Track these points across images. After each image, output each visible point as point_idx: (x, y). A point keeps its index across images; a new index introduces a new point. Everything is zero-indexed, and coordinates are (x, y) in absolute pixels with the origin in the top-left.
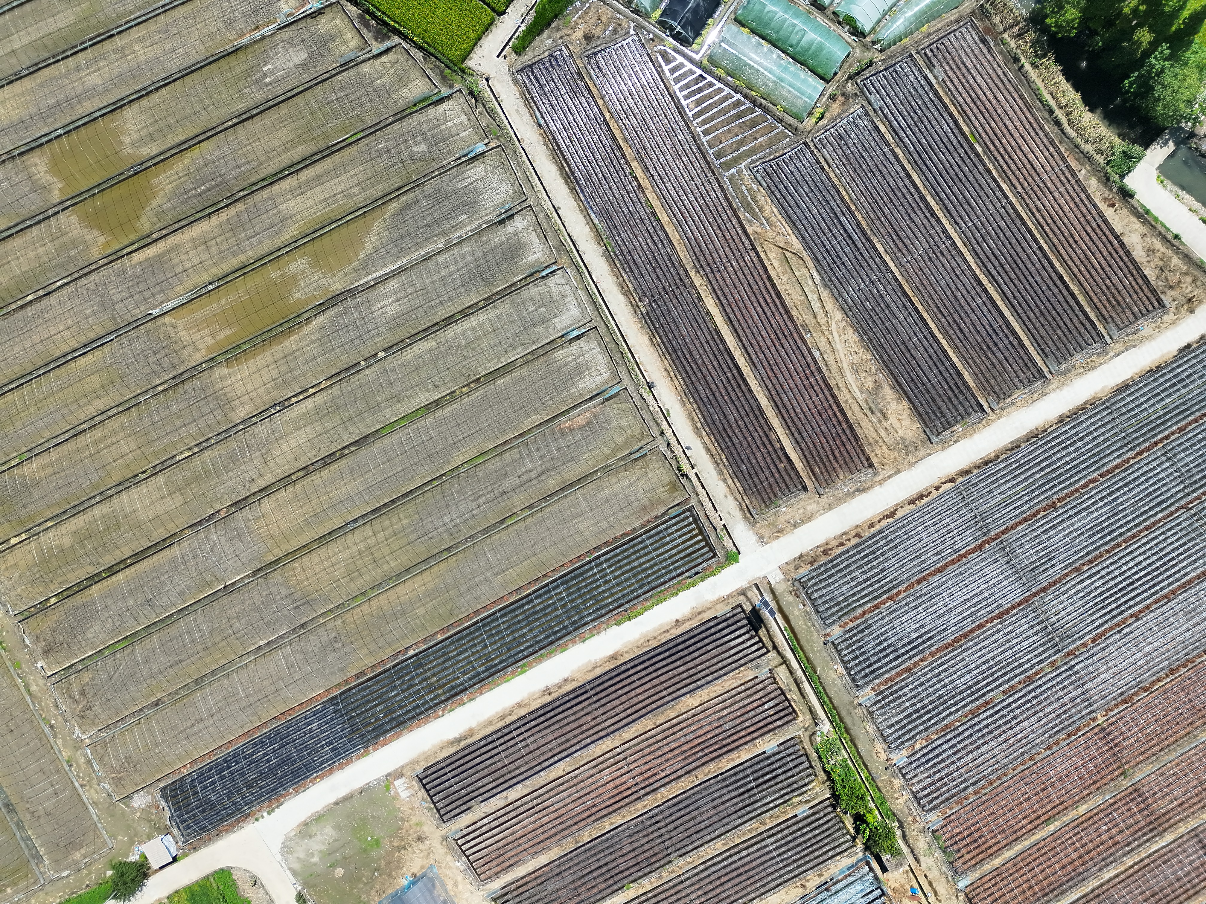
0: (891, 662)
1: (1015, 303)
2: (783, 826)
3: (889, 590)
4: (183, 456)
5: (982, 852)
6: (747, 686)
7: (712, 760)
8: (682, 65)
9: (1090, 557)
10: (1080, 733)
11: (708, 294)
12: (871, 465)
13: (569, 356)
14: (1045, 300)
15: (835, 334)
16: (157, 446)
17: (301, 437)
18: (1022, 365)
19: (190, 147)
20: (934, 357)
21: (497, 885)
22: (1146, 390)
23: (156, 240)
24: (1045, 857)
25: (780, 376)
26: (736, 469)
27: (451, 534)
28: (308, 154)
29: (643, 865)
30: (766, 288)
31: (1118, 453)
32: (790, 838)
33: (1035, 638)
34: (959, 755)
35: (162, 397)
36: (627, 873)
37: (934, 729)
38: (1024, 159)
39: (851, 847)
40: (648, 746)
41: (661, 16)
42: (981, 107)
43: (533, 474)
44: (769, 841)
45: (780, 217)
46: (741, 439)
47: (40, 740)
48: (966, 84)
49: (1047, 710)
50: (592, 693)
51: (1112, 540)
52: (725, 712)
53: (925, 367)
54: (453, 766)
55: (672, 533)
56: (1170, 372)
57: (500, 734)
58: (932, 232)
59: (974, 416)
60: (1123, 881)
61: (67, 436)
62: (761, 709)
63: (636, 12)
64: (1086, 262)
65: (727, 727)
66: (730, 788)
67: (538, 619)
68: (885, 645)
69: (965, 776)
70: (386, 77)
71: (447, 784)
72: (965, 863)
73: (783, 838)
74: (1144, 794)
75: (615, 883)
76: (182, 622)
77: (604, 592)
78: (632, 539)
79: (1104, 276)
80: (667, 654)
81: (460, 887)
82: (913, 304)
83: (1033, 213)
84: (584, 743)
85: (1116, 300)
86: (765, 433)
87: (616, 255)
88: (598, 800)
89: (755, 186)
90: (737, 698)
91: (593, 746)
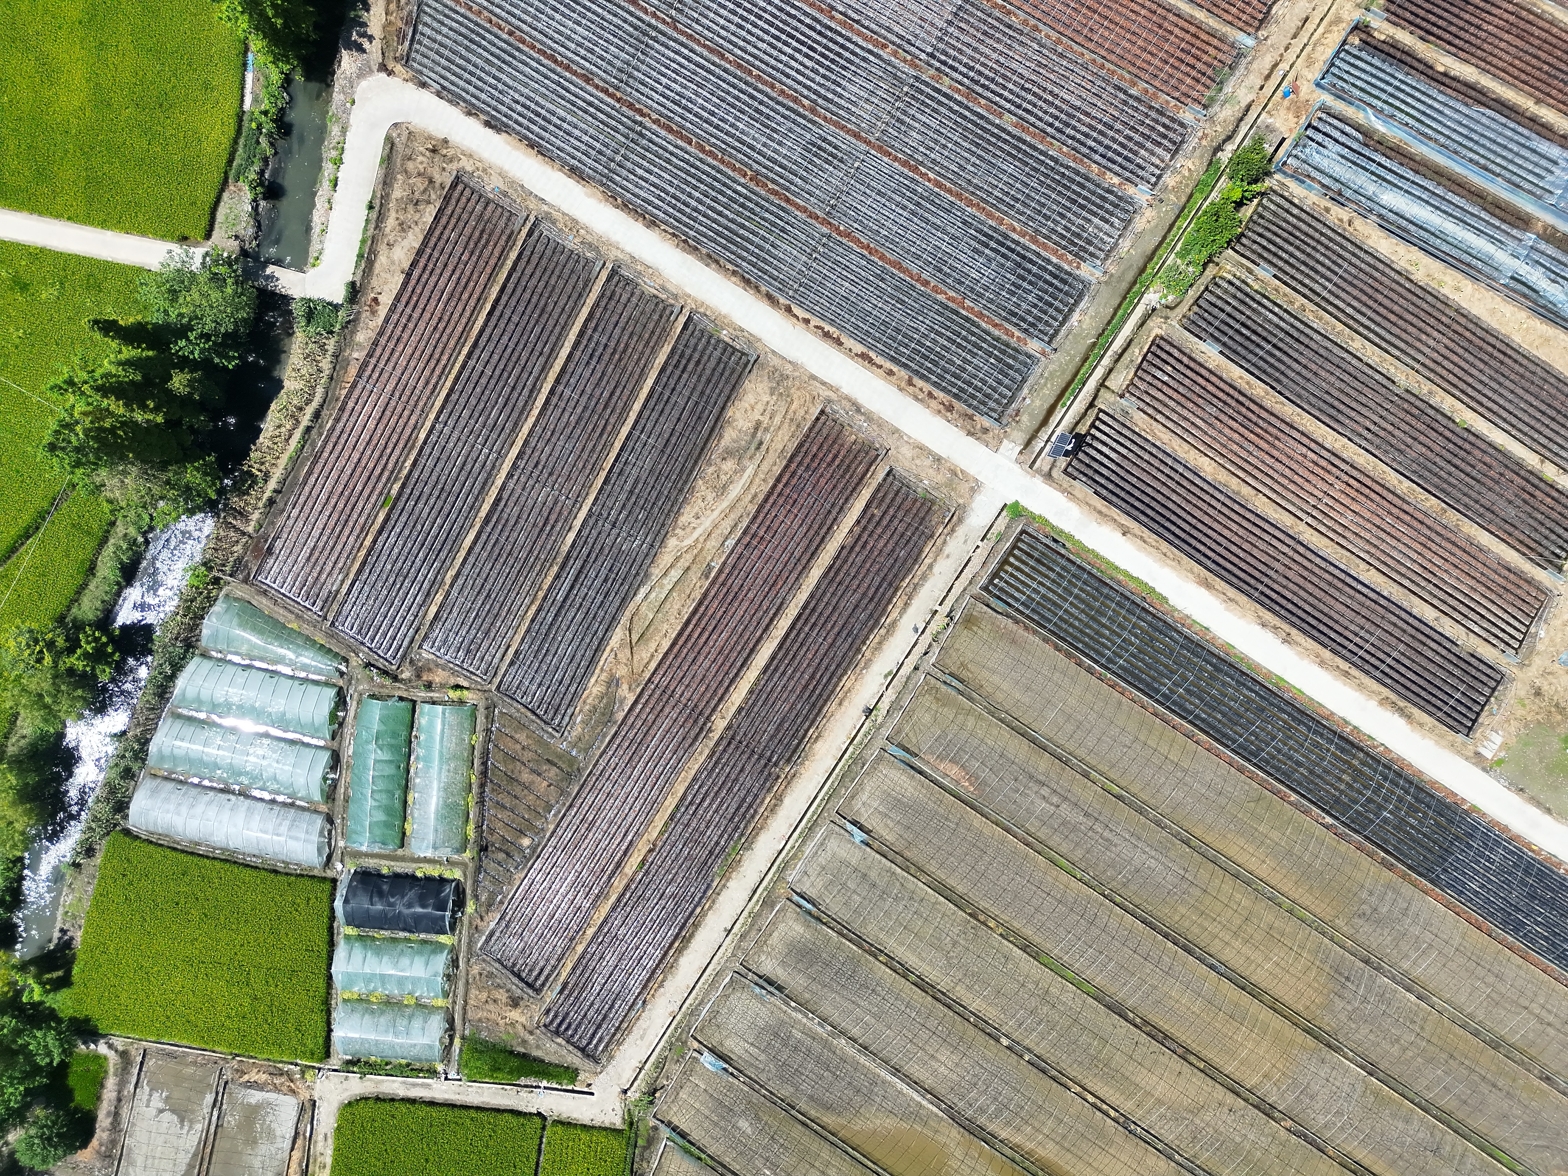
0: (1036, 264)
1: (547, 350)
2: (1294, 283)
3: (955, 313)
5: (1197, 37)
6: (1154, 413)
7: (1261, 407)
9: (791, 104)
11: (729, 704)
12: (822, 412)
13: (887, 825)
14: (525, 317)
15: (695, 535)
17: (1150, 1081)
18: (613, 303)
20: (659, 408)
21: (1543, 576)
25: (777, 571)
26: (910, 561)
27: (1168, 849)
29: (1428, 420)
30: (685, 643)
31: (654, 137)
32: (1303, 268)
33: (918, 115)
36: (1447, 433)
37: (1084, 171)
38: (379, 431)
39: (1275, 192)
40: (1283, 486)
41: (445, 933)
43: (1045, 791)
44: (1320, 290)
45: (597, 671)
46: (872, 575)
48: (331, 543)
49: (992, 54)
50: (1261, 587)
51: (756, 89)
52: (1198, 421)
53: (676, 413)
55: (1024, 594)
56: (529, 130)
57: (1369, 668)
58: (519, 491)
59: (702, 326)
62: (1172, 383)
63: (455, 963)
64: (456, 295)
66: (1283, 368)
67: (1209, 695)
68: (1019, 282)
69: (1121, 106)
71: (1459, 696)
72: (1223, 51)
73: (1309, 276)
75: (1465, 440)
77: (1136, 637)
78: (1057, 636)
79: (461, 266)
80: (1167, 524)
82: (613, 465)
83: (435, 387)
84: (1323, 564)
85: (481, 237)
86: (850, 553)
87: (742, 835)
88: (1380, 512)
89: (579, 719)
90: (1175, 417)
91: (1319, 551)
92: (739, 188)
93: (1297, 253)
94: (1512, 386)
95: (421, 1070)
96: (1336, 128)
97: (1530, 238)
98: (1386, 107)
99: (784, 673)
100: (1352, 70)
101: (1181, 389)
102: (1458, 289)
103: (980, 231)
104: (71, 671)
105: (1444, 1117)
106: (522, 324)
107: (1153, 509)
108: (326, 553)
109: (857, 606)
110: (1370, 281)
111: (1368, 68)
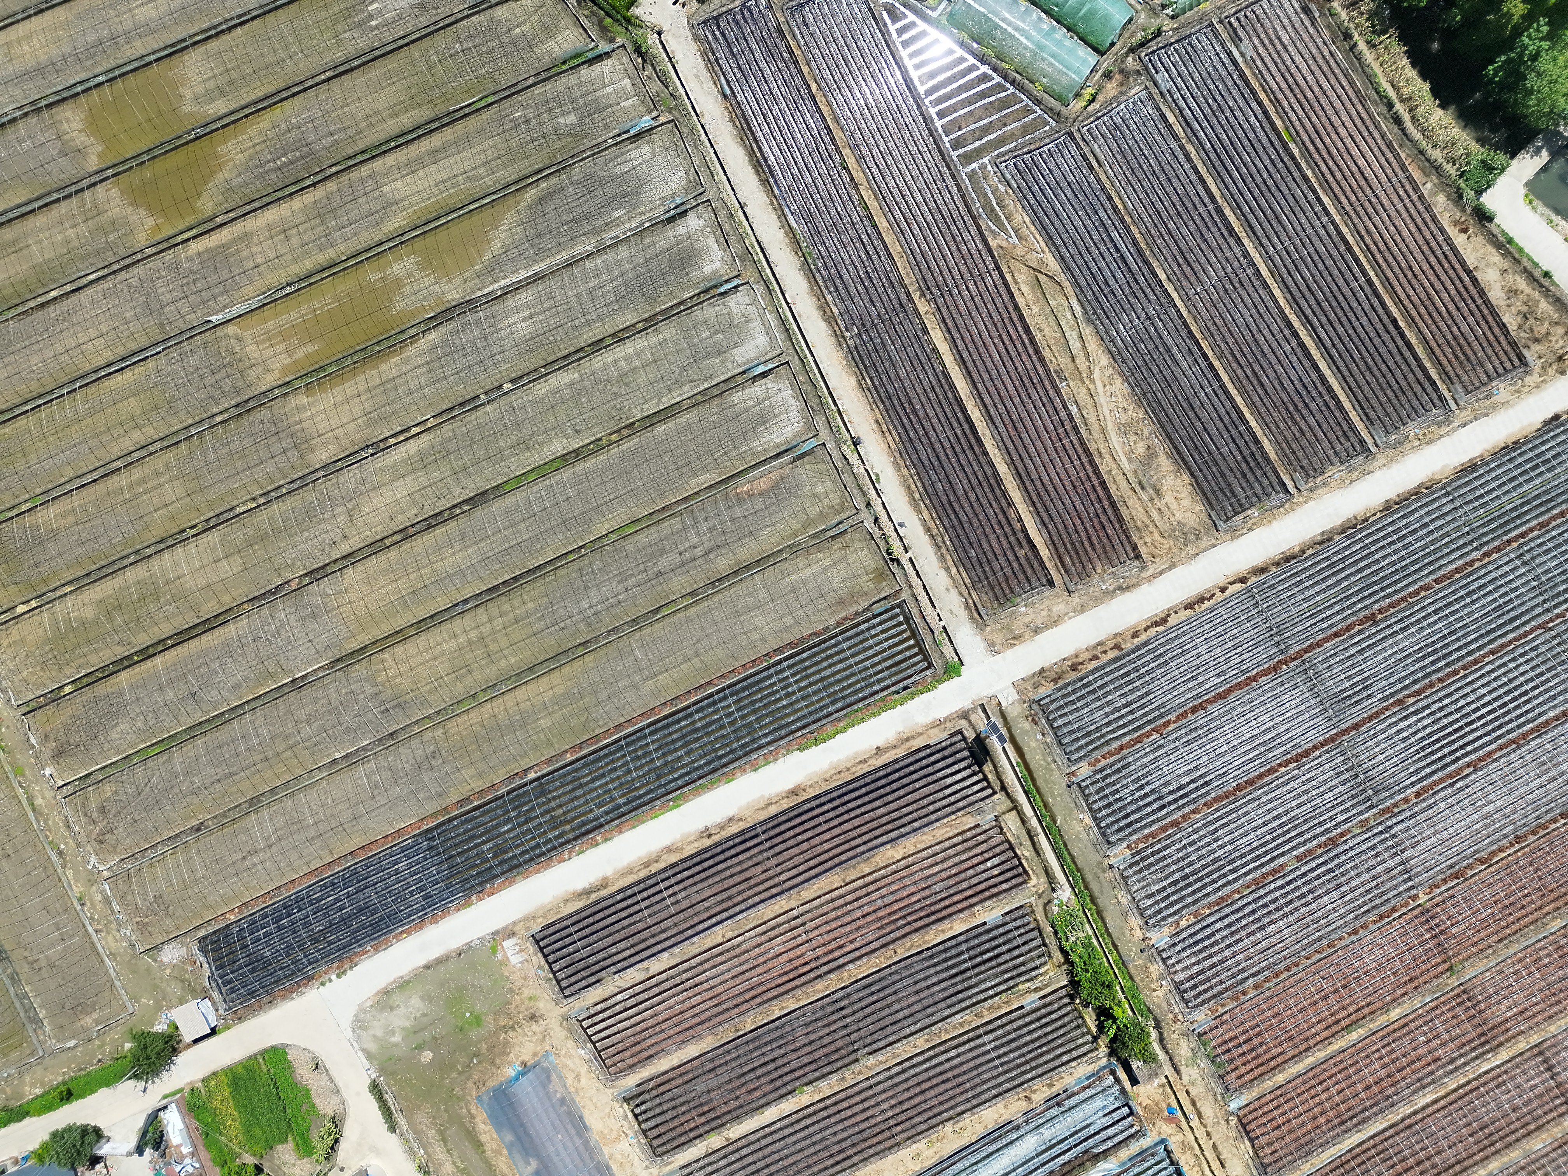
0: (1153, 812)
1: (1334, 352)
2: (1004, 1020)
3: (1155, 719)
4: (245, 508)
5: (1262, 1064)
6: (965, 836)
7: (916, 930)
8: (913, 25)
9: (1417, 687)
10: (1396, 915)
11: (935, 325)
12: (1138, 557)
13: (751, 398)
14: (1372, 350)
15: (1099, 384)
16: (211, 495)
17: (401, 490)
18: (1339, 433)
19: (270, 106)
20: (1226, 419)
21: (631, 1081)
22: (1500, 471)
23: (221, 225)
24: (1343, 1074)
25: (1024, 435)
26: (963, 555)
27: (589, 625)
28: (422, 121)
29: (820, 1063)
31: (1459, 553)
32: (1013, 1036)
33: (1341, 788)
34: (1238, 937)
35: (220, 430)
36: (801, 1072)
37: (1206, 901)
38: (1352, 165)
39: (1092, 1051)
40: (834, 909)
42: (1299, 96)
43: (699, 551)
44: (986, 1038)
45: (1033, 228)
46: (971, 516)
47: (45, 869)
48: (1281, 66)
49: (1354, 883)
51: (1446, 665)
52: (936, 869)
53: (1213, 431)
54: (580, 925)
55: (877, 635)
56: (1531, 450)
57: (642, 886)
58: (1229, 254)
59: (1275, 499)
60: (1443, 1108)
61: (95, 475)
62: (982, 867)
64: (1428, 303)
65: (937, 888)
66: (938, 968)
67: (698, 739)
68: (1147, 789)
69: (1244, 965)
70: (528, 25)
71: (571, 949)
72: (1239, 1078)
73: (1005, 1035)
74: (1474, 996)
75: (785, 1085)
76: (235, 724)
77: (784, 707)
78: (825, 641)
79: (1450, 322)
80: (864, 790)
81: (583, 1081)
82: (1200, 348)
83: (1361, 237)
84: (751, 902)
85: (1464, 354)
86: (1002, 508)
87: (818, 269)
88: (767, 976)
89: (1001, 187)
90: (951, 852)
91: (762, 906)
92: (1373, 599)
94: (807, 1153)
96: (1116, 1135)
99: (932, 389)
101: (972, 872)
102: (918, 1155)
103: (1210, 782)
105: (219, 721)
106: (1369, 345)
108: (1276, 56)
110: (968, 1085)
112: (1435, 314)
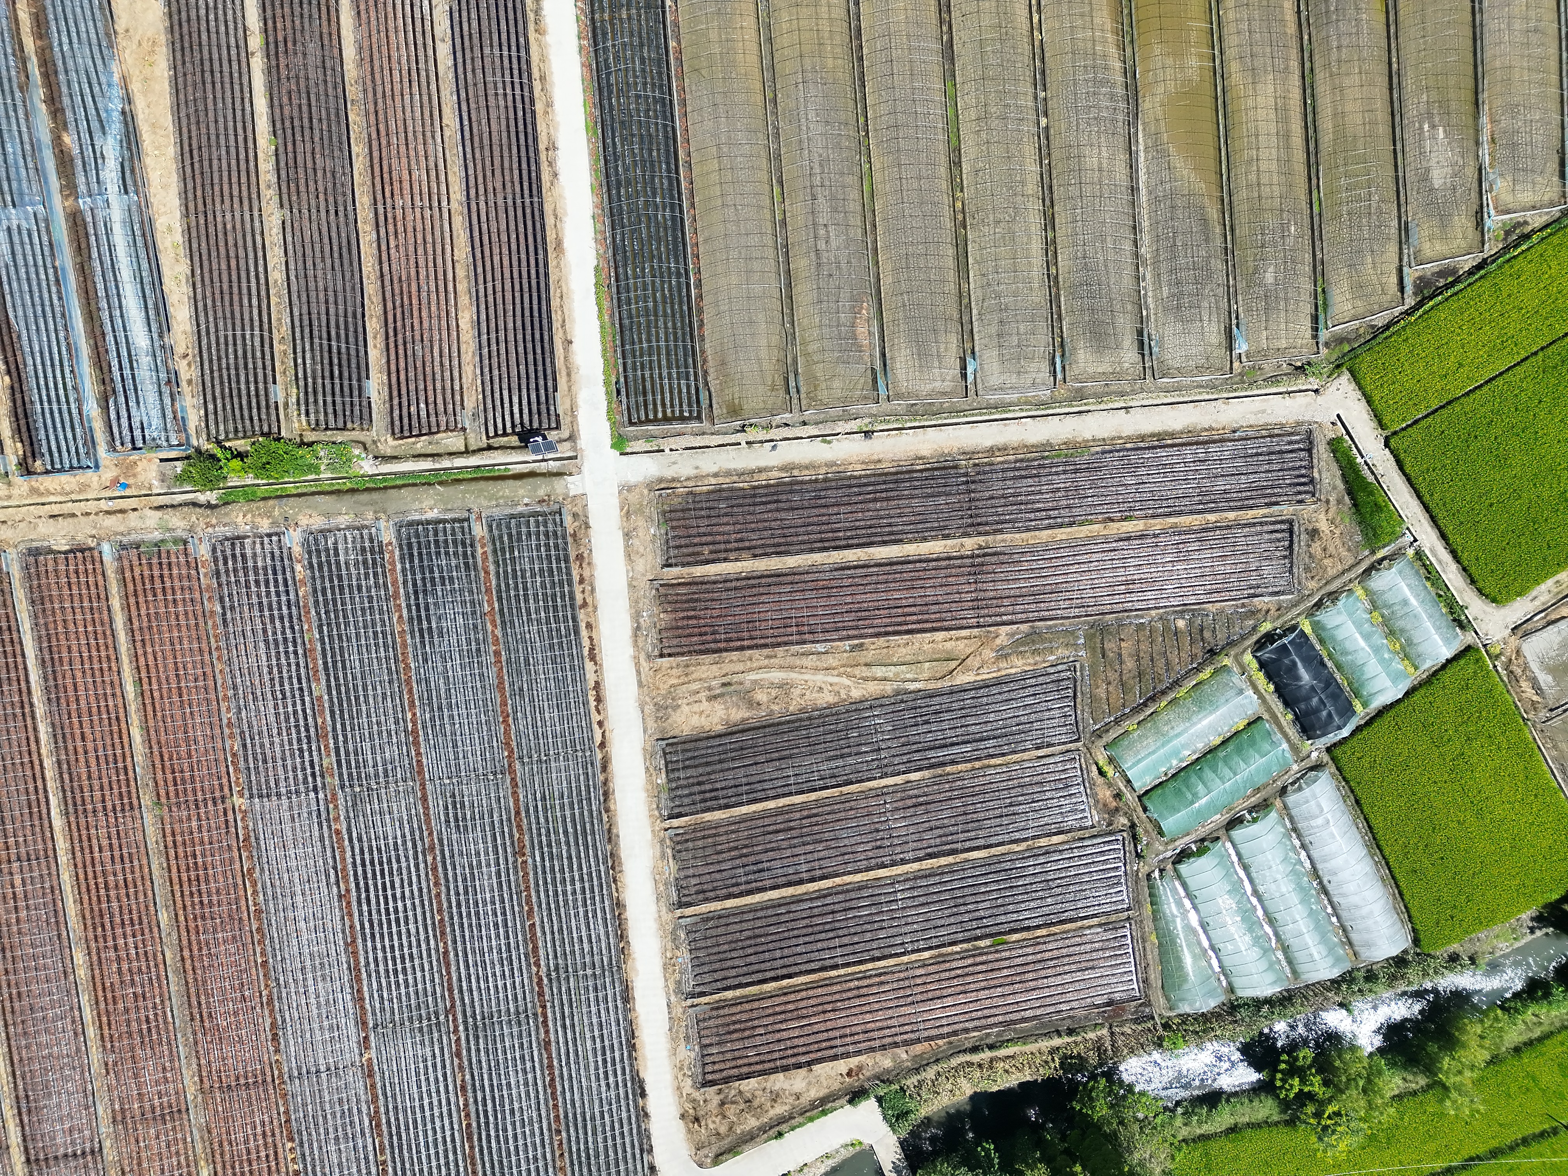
0: (414, 579)
1: (784, 909)
2: (268, 363)
3: (502, 615)
5: (135, 590)
6: (457, 394)
7: (385, 312)
9: (440, 869)
10: (232, 771)
11: (947, 549)
12: (662, 656)
13: (946, 349)
14: (771, 946)
15: (836, 680)
18: (705, 887)
20: (758, 787)
26: (724, 494)
27: (791, 113)
28: (1320, 135)
29: (292, 172)
30: (927, 621)
32: (250, 366)
33: (371, 763)
34: (266, 613)
36: (290, 148)
37: (311, 597)
38: (949, 991)
39: (208, 435)
40: (434, 243)
41: (1302, 631)
43: (822, 245)
45: (1003, 673)
46: (758, 516)
48: (1066, 960)
49: (277, 741)
50: (527, 201)
52: (436, 353)
53: (752, 770)
55: (680, 384)
56: (622, 1056)
57: (525, 67)
58: (908, 846)
59: (668, 803)
62: (422, 398)
63: (1319, 605)
65: (418, 347)
66: (341, 319)
67: (644, 174)
68: (437, 580)
69: (237, 608)
70: (1371, 271)
72: (131, 564)
73: (253, 354)
74: (124, 816)
75: (284, 130)
77: (643, 269)
78: (692, 333)
79: (770, 1028)
80: (536, 314)
82: (833, 787)
83: (880, 975)
84: (471, 165)
85: (736, 1031)
86: (755, 548)
87: (1043, 458)
88: (394, 152)
89: (1052, 658)
90: (447, 374)
91: (463, 174)
92: (538, 859)
93: (243, 379)
94: (212, 126)
95: (1424, 565)
96: (119, 426)
97: (84, 203)
98: (72, 400)
99: (890, 525)
100: (64, 448)
101: (421, 387)
102: (170, 229)
103: (423, 643)
104: (1326, 1083)
106: (778, 945)
107: (533, 334)
108: (1077, 958)
109: (793, 509)
110: (219, 304)
111: (52, 437)
112: (783, 1016)
